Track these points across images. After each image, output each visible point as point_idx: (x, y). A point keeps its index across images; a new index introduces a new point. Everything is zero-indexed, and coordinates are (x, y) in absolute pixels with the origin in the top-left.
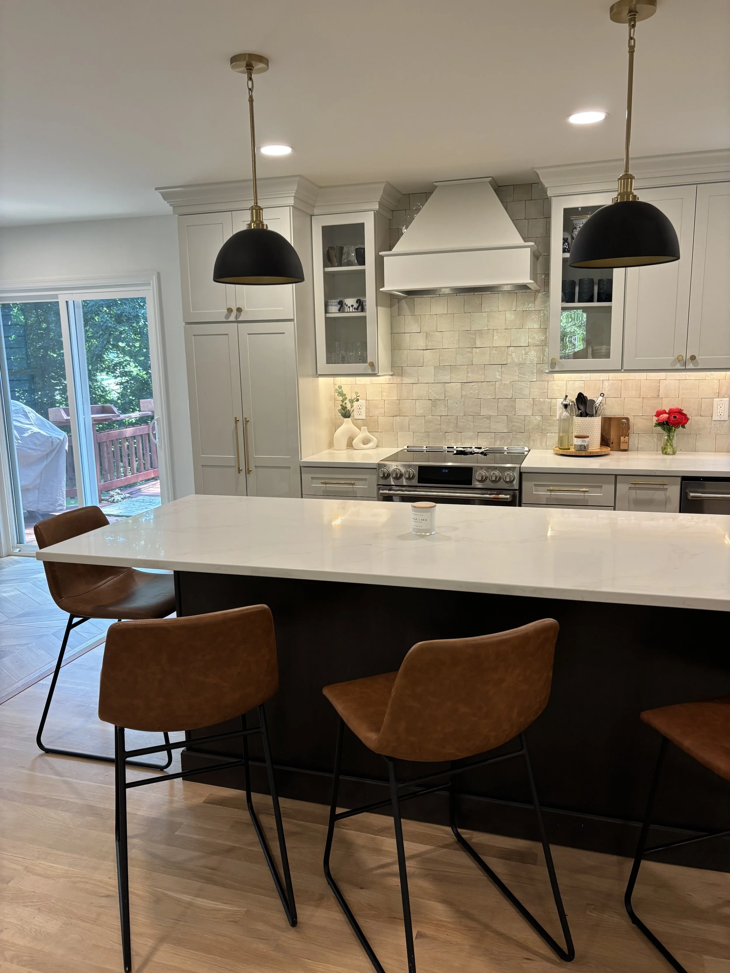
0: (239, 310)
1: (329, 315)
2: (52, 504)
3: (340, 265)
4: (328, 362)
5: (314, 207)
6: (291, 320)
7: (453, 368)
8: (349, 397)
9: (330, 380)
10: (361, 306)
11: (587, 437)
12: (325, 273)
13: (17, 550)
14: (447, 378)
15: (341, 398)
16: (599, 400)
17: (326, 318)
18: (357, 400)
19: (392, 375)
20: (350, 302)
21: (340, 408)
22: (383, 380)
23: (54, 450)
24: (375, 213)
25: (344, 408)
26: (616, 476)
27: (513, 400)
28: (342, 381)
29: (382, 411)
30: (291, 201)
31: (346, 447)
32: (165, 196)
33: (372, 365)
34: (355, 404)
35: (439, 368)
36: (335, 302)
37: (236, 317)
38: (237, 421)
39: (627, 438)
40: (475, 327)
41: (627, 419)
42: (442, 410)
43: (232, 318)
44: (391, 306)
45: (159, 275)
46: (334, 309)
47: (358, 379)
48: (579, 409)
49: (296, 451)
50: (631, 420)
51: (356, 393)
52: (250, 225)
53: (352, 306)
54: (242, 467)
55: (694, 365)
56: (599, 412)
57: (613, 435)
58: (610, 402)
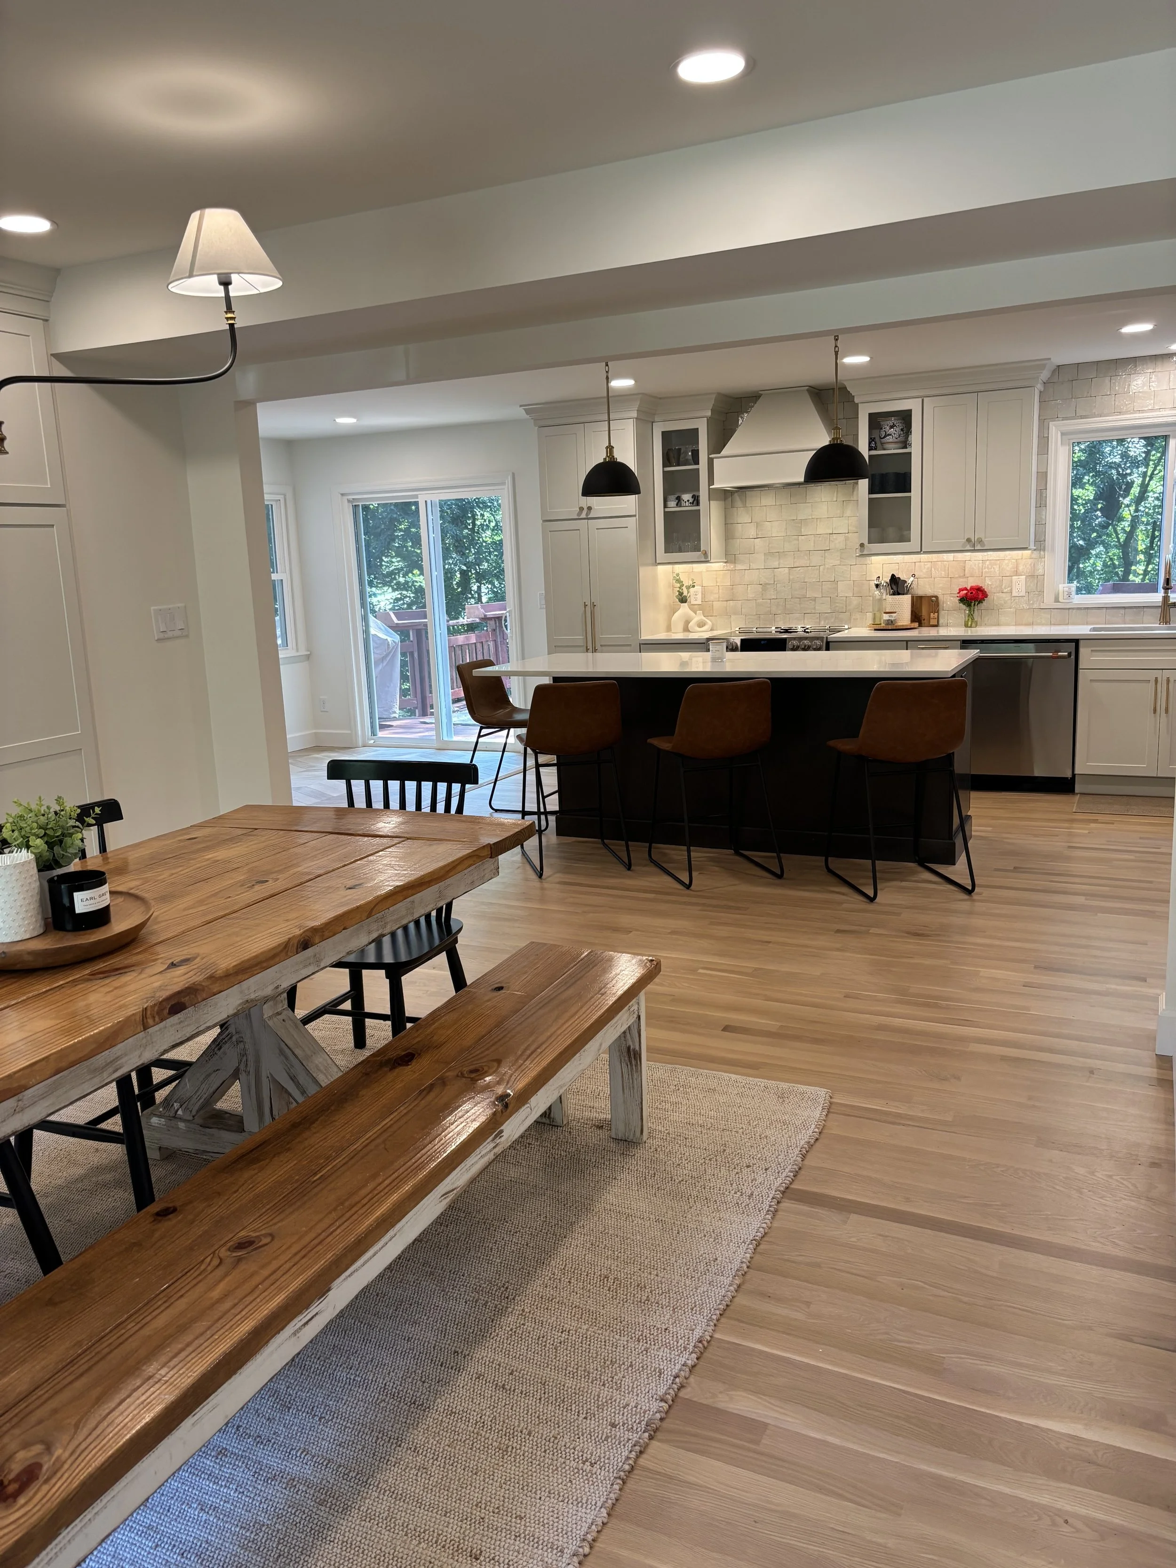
0: (590, 508)
1: (667, 510)
2: (386, 711)
3: (678, 465)
4: (667, 551)
5: (655, 414)
6: (635, 516)
7: (781, 554)
8: (686, 583)
9: (669, 567)
10: (696, 500)
11: (895, 612)
12: (664, 472)
13: (372, 742)
14: (776, 564)
15: (678, 585)
16: (910, 581)
17: (665, 512)
18: (694, 586)
19: (726, 562)
20: (687, 497)
21: (678, 593)
22: (717, 566)
23: (390, 652)
24: (707, 419)
25: (681, 594)
26: (907, 641)
27: (835, 582)
28: (679, 568)
29: (717, 596)
30: (635, 414)
31: (682, 630)
32: (528, 412)
33: (705, 554)
34: (692, 590)
35: (769, 554)
36: (673, 497)
37: (587, 515)
38: (586, 606)
39: (936, 614)
40: (801, 517)
41: (936, 597)
42: (771, 594)
43: (583, 515)
44: (725, 499)
45: (513, 474)
46: (672, 504)
47: (695, 565)
48: (892, 589)
49: (637, 630)
50: (941, 598)
51: (693, 580)
52: (605, 459)
53: (688, 501)
54: (590, 647)
55: (981, 546)
56: (910, 591)
57: (924, 613)
58: (921, 581)
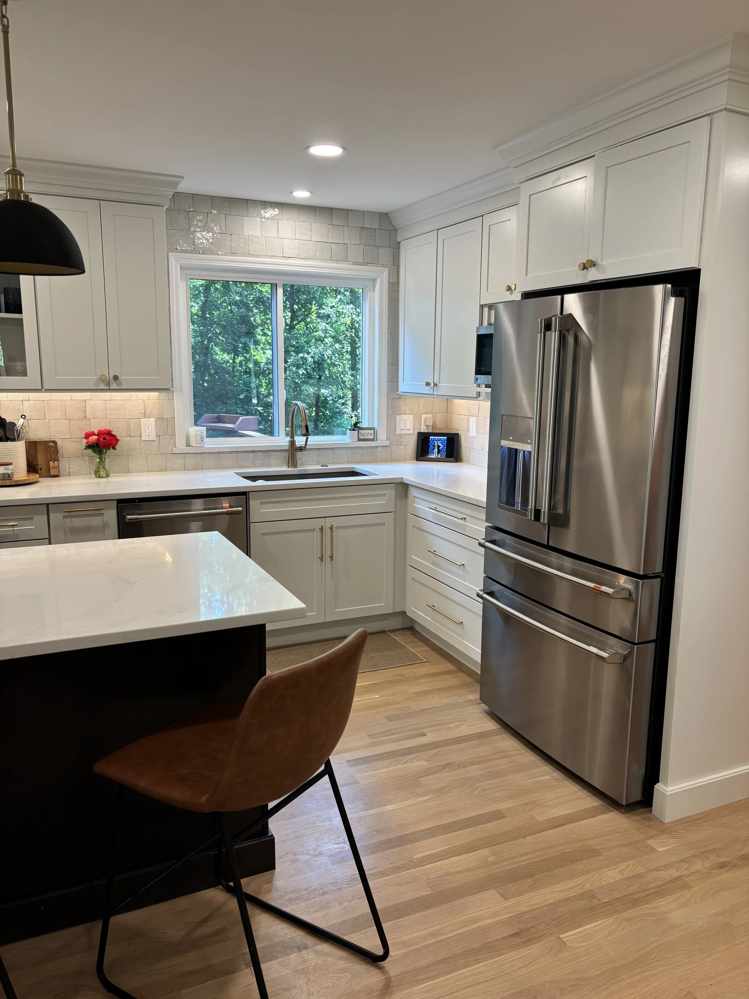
11: (11, 464)
16: (20, 422)
26: (48, 505)
39: (56, 462)
41: (55, 442)
50: (59, 443)
55: (118, 385)
56: (22, 435)
57: (41, 460)
58: (33, 424)
